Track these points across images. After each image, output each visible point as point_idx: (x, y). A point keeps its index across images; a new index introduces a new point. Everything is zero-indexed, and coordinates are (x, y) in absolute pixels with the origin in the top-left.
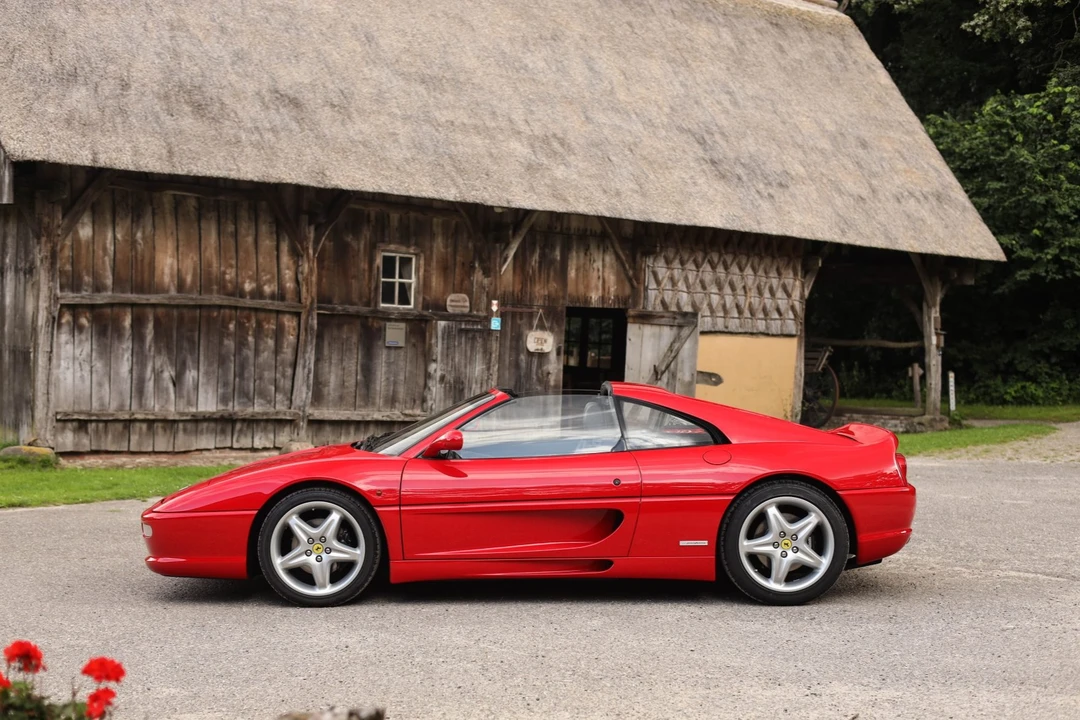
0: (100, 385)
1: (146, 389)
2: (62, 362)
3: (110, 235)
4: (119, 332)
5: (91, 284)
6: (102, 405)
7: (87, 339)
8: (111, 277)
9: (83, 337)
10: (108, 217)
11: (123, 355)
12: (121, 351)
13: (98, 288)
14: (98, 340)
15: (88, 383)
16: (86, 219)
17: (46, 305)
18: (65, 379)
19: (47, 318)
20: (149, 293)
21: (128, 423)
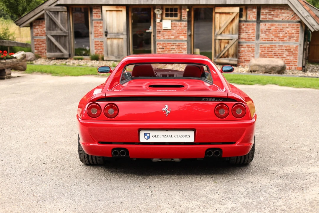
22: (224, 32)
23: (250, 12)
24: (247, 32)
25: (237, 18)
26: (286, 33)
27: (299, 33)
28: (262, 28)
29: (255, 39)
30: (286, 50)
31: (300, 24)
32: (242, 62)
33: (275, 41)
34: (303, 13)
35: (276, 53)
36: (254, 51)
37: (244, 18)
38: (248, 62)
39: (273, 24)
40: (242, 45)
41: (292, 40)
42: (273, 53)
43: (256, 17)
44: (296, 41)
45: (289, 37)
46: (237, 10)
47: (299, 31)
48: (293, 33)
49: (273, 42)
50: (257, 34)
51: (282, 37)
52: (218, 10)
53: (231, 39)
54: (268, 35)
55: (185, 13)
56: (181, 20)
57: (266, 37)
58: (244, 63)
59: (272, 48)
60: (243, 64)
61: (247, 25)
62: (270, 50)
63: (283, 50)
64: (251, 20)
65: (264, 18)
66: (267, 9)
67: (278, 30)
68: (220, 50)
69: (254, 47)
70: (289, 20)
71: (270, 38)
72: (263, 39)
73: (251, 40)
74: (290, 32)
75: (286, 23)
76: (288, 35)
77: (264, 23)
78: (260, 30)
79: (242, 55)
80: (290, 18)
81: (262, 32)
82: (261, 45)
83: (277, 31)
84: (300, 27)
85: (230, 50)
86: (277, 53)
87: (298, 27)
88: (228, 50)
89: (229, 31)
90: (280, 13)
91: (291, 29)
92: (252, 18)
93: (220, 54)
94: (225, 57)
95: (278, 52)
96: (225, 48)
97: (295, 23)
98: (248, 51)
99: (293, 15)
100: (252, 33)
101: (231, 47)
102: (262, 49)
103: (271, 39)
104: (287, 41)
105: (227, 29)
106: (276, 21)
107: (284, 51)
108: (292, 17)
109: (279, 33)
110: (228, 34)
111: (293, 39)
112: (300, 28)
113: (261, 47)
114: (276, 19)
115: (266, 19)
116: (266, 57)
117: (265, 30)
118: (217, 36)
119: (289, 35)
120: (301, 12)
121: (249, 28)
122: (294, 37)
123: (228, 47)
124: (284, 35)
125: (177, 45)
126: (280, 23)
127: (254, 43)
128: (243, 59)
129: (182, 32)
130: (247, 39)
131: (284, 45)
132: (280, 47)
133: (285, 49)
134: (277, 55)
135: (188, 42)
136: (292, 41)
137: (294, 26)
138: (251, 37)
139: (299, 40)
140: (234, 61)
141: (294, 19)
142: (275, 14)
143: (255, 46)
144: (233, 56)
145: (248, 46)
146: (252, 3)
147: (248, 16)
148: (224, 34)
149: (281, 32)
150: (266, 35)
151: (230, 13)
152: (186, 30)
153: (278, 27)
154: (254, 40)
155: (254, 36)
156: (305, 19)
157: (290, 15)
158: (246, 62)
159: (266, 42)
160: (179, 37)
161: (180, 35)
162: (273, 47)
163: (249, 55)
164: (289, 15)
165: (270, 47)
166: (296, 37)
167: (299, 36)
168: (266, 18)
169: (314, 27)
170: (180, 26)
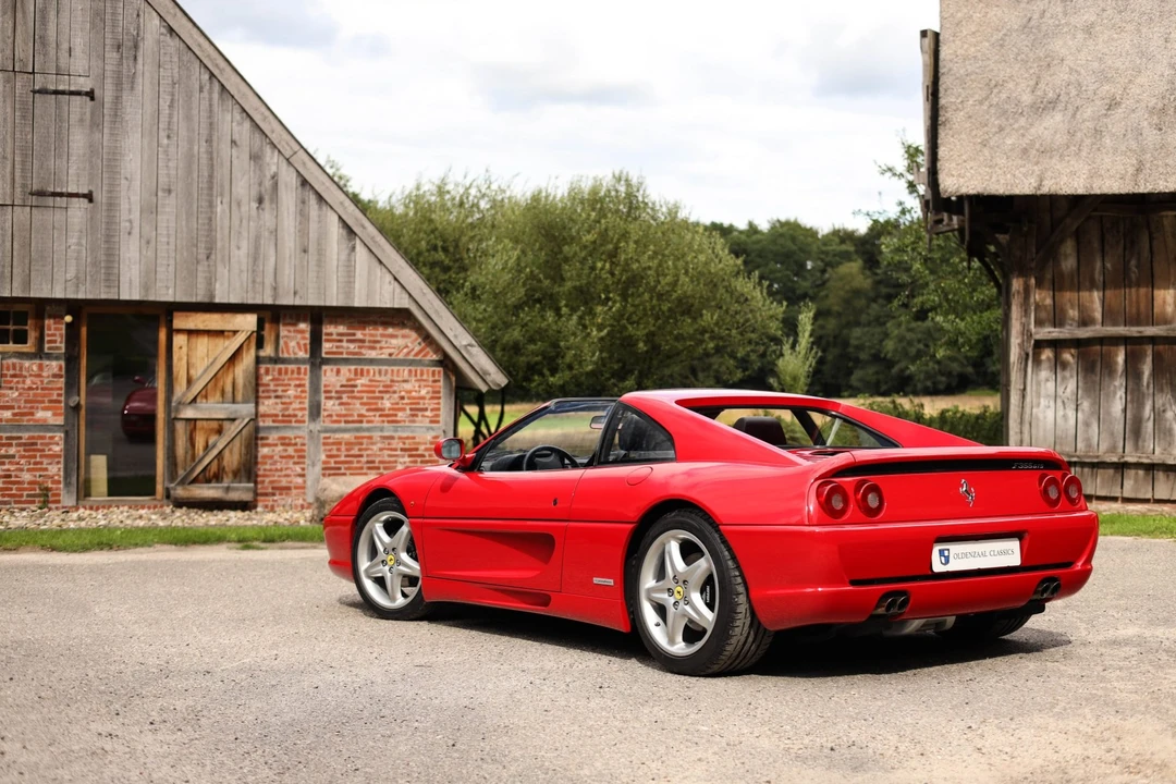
0: (1087, 425)
1: (1143, 430)
2: (1042, 400)
3: (1098, 265)
4: (1109, 368)
5: (1077, 318)
6: (1089, 446)
7: (1072, 376)
8: (1100, 309)
9: (1067, 374)
10: (1096, 244)
11: (1115, 393)
12: (1112, 388)
13: (1085, 321)
14: (1085, 377)
15: (1072, 422)
16: (1069, 247)
17: (1019, 341)
18: (1045, 418)
19: (1020, 354)
20: (1147, 324)
21: (1121, 467)
22: (205, 393)
23: (289, 331)
24: (280, 393)
25: (248, 349)
26: (402, 398)
27: (439, 398)
28: (327, 383)
29: (306, 418)
30: (402, 450)
31: (441, 369)
32: (266, 495)
33: (368, 422)
34: (456, 336)
35: (373, 462)
36: (304, 457)
37: (268, 351)
38: (284, 492)
39: (362, 370)
40: (262, 438)
41: (420, 418)
42: (364, 459)
43: (308, 347)
44: (431, 422)
45: (411, 409)
46: (249, 322)
47: (439, 392)
48: (423, 398)
49: (365, 425)
50: (310, 401)
51: (389, 409)
52: (180, 322)
53: (232, 416)
54: (348, 404)
55: (56, 329)
56: (39, 353)
57: (342, 410)
58: (271, 498)
59: (361, 444)
60: (270, 501)
61: (280, 373)
62: (355, 451)
63: (396, 450)
64: (292, 356)
65: (334, 350)
66: (341, 324)
67: (377, 390)
68: (189, 457)
69: (303, 445)
70: (411, 357)
71: (355, 414)
72: (330, 416)
73: (294, 419)
74: (414, 394)
75: (401, 368)
76: (407, 404)
77: (335, 368)
78: (323, 389)
79: (265, 470)
80: (413, 353)
81: (328, 395)
82: (327, 435)
83: (374, 392)
84: (442, 379)
85: (227, 453)
86: (377, 460)
87: (436, 378)
88: (220, 455)
89: (223, 393)
90: (382, 335)
91: (417, 384)
92: (297, 350)
93: (193, 470)
94: (208, 481)
95: (379, 456)
96: (207, 448)
97: (428, 366)
98: (282, 457)
99: (420, 344)
100: (296, 397)
101: (230, 445)
102: (330, 450)
103: (356, 418)
104: (404, 421)
105: (216, 385)
106: (372, 361)
107: (399, 452)
108: (417, 349)
109: (382, 398)
110: (218, 403)
111: (423, 416)
112: (441, 384)
113: (324, 444)
114: (373, 354)
115: (342, 353)
116: (344, 474)
117: (338, 389)
118: (181, 407)
119: (411, 404)
120: (450, 335)
121: (286, 382)
122: (426, 409)
123: (220, 446)
124: (397, 404)
125: (25, 444)
126: (384, 368)
127: (304, 430)
128: (266, 484)
129: (44, 396)
130: (280, 418)
131: (396, 435)
132: (387, 442)
133: (401, 445)
134: (378, 468)
135: (67, 433)
136: (421, 422)
137: (425, 377)
138: (294, 410)
139: (441, 419)
140: (241, 492)
141: (425, 356)
142: (367, 338)
143: (306, 441)
144: (236, 474)
145: (285, 442)
146: (298, 302)
147: (282, 342)
148: (204, 401)
149: (386, 396)
150: (341, 404)
151: (226, 334)
152: (60, 389)
153: (377, 378)
154: (304, 422)
155: (304, 409)
156: (461, 353)
157: (412, 343)
158: (277, 492)
159: (343, 425)
160: (32, 414)
161: (37, 408)
162: (365, 441)
163: (286, 469)
164: (408, 341)
165: (353, 440)
166: (432, 410)
167: (442, 406)
168: (340, 350)
169: (488, 379)
170: (39, 376)
